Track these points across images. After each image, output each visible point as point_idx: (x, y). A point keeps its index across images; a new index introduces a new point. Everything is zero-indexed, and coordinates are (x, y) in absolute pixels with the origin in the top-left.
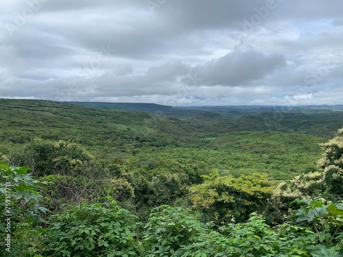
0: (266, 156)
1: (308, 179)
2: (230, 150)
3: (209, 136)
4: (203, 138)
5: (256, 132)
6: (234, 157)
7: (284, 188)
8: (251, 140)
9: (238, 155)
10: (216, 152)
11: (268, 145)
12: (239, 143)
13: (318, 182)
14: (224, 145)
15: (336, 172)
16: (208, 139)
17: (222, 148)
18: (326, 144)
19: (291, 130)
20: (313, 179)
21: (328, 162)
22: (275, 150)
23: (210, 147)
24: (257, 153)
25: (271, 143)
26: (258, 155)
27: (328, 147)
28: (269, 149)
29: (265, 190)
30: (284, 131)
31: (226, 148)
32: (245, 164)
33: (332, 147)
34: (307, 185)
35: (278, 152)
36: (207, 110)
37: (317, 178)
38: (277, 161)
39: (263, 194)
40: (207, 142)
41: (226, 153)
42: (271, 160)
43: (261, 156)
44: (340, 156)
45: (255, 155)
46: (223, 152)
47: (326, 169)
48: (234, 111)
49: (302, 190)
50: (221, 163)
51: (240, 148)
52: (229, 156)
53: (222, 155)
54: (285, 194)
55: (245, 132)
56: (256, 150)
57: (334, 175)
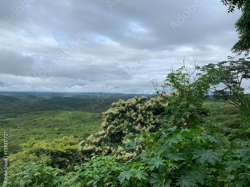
0: (56, 129)
1: (98, 136)
2: (28, 127)
3: (9, 117)
4: (3, 119)
5: (48, 112)
6: (32, 132)
7: (83, 145)
8: (45, 118)
9: (35, 130)
10: (16, 130)
11: (58, 121)
12: (36, 121)
13: (105, 136)
14: (23, 123)
15: (113, 129)
16: (7, 119)
17: (21, 126)
18: (106, 113)
19: (74, 109)
20: (101, 135)
21: (108, 123)
22: (63, 124)
23: (9, 126)
24: (50, 127)
25: (60, 119)
26: (51, 129)
27: (107, 114)
28: (59, 123)
29: (73, 147)
30: (69, 110)
31: (24, 126)
32: (41, 136)
33: (109, 114)
34: (98, 140)
35: (65, 125)
36: (7, 95)
37: (103, 134)
38: (64, 131)
39: (72, 150)
40: (7, 122)
41: (25, 129)
42: (61, 132)
43: (53, 129)
44: (114, 119)
45: (49, 129)
46: (22, 129)
47: (108, 128)
48: (31, 95)
49: (95, 143)
50: (20, 138)
51: (36, 124)
52: (27, 132)
53: (21, 131)
54: (85, 148)
55: (40, 112)
56: (49, 125)
57: (113, 131)
